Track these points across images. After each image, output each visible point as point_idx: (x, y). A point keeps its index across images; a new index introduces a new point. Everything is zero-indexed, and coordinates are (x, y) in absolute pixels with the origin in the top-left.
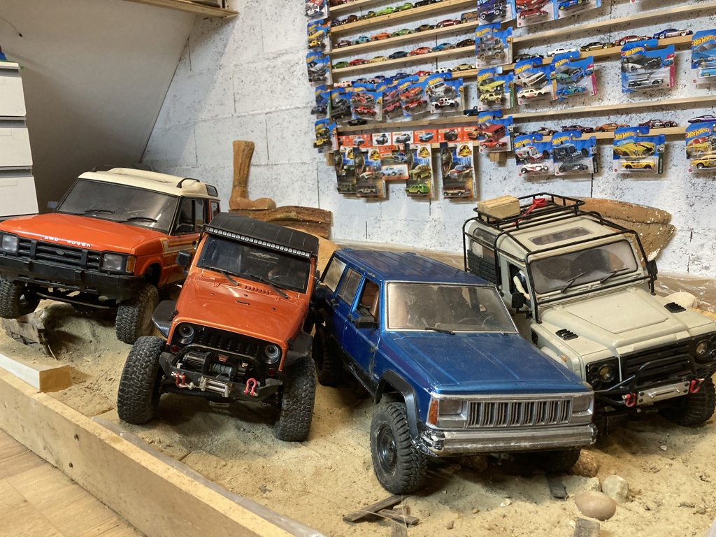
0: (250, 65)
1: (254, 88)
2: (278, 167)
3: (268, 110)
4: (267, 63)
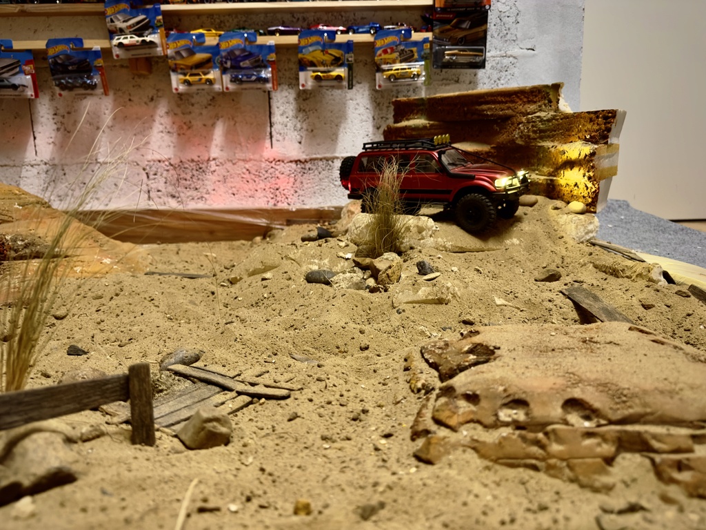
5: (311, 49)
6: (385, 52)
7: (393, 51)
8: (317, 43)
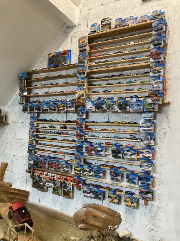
0: (11, 140)
1: (11, 147)
2: (15, 173)
3: (14, 155)
4: (16, 141)
5: (110, 194)
6: (127, 198)
7: (128, 198)
8: (112, 193)
